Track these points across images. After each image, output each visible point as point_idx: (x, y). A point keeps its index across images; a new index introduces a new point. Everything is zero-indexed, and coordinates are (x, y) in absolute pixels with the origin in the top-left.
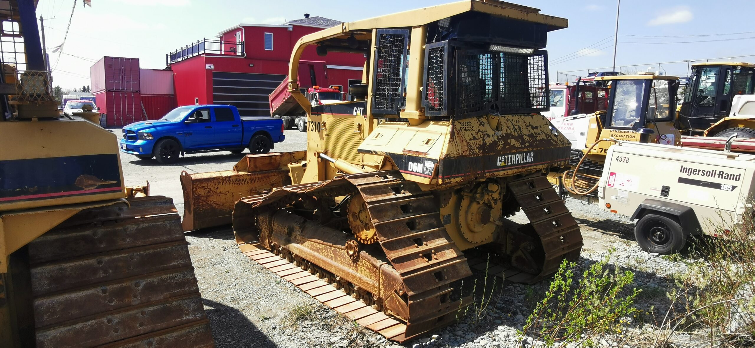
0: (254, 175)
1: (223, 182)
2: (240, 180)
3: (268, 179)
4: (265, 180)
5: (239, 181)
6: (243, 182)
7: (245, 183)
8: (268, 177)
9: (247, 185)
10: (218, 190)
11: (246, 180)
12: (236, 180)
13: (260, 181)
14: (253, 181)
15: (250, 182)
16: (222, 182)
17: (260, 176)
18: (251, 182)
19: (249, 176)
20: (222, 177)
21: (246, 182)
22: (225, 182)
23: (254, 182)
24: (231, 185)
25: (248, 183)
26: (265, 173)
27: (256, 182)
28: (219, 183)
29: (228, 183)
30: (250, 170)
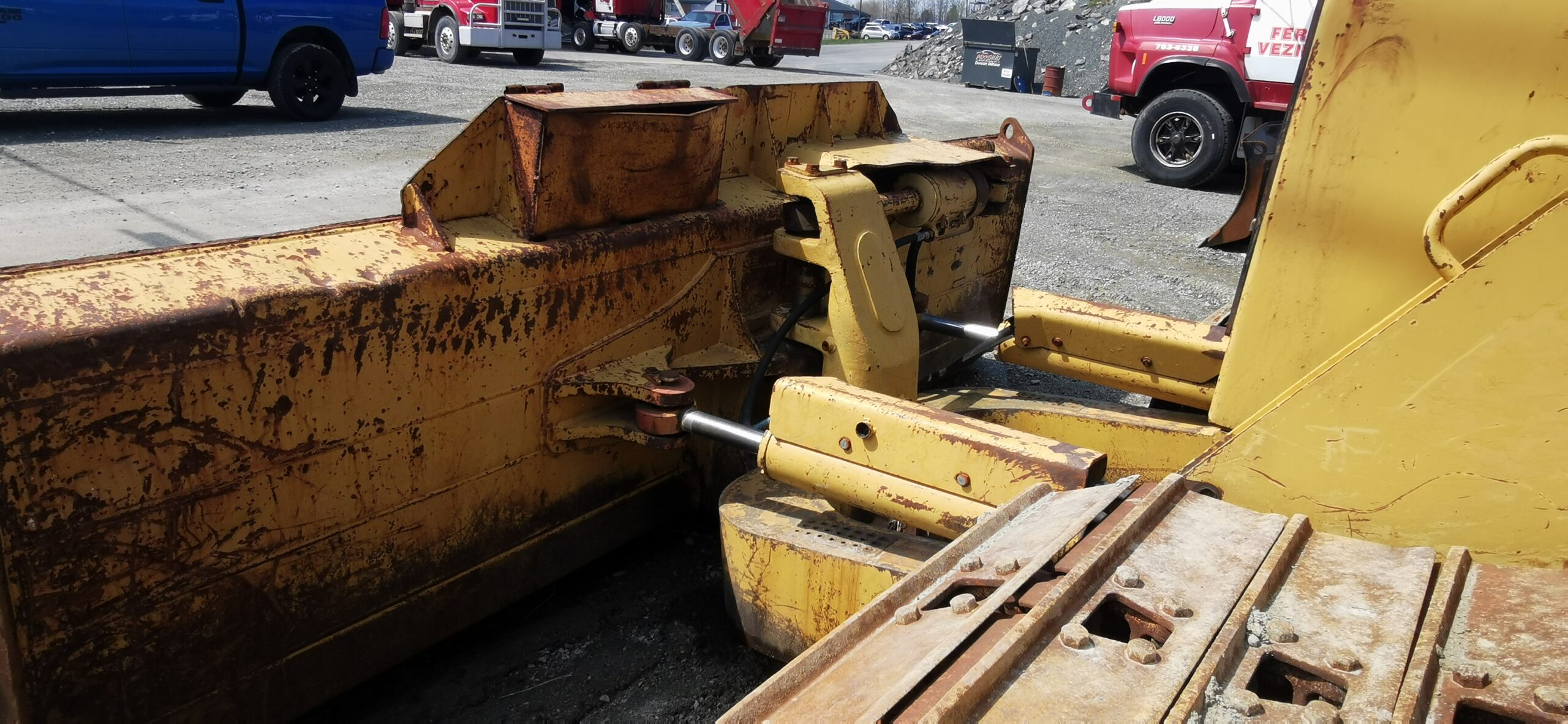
0: (575, 257)
1: (332, 347)
2: (471, 310)
3: (654, 282)
4: (637, 291)
5: (464, 322)
6: (494, 328)
7: (507, 332)
8: (657, 267)
9: (524, 342)
10: (290, 421)
11: (516, 303)
12: (445, 315)
13: (609, 307)
14: (565, 308)
15: (542, 319)
16: (319, 349)
17: (609, 262)
18: (552, 321)
19: (541, 273)
20: (322, 295)
21: (517, 324)
22: (350, 344)
23: (573, 314)
24: (403, 360)
25: (529, 325)
26: (641, 240)
27: (585, 309)
28: (295, 356)
29: (376, 345)
30: (545, 221)
